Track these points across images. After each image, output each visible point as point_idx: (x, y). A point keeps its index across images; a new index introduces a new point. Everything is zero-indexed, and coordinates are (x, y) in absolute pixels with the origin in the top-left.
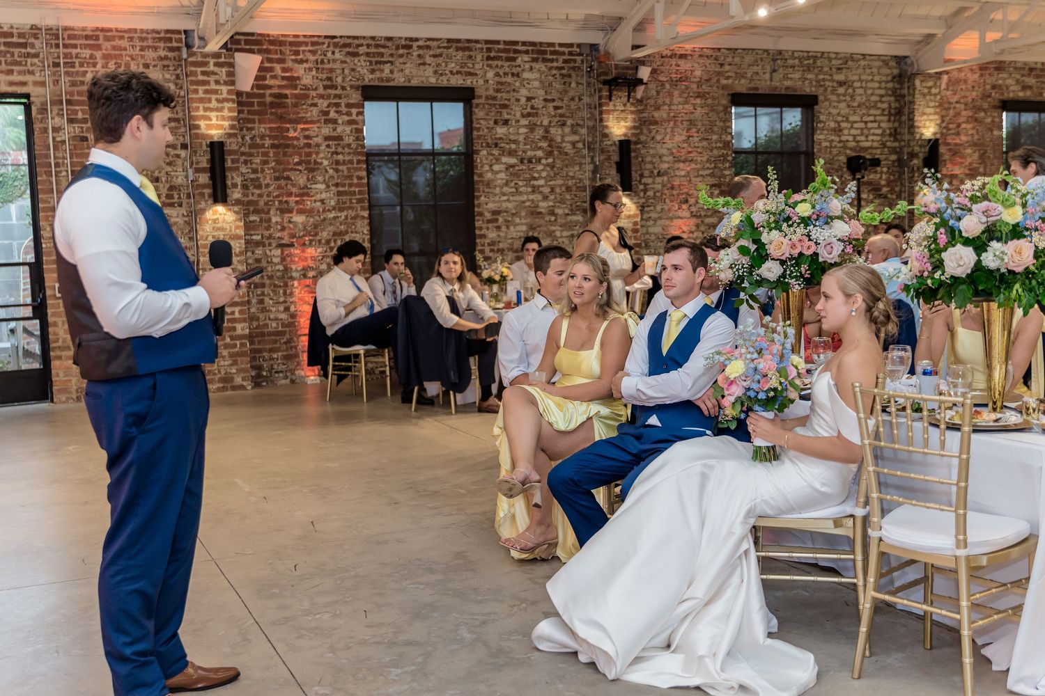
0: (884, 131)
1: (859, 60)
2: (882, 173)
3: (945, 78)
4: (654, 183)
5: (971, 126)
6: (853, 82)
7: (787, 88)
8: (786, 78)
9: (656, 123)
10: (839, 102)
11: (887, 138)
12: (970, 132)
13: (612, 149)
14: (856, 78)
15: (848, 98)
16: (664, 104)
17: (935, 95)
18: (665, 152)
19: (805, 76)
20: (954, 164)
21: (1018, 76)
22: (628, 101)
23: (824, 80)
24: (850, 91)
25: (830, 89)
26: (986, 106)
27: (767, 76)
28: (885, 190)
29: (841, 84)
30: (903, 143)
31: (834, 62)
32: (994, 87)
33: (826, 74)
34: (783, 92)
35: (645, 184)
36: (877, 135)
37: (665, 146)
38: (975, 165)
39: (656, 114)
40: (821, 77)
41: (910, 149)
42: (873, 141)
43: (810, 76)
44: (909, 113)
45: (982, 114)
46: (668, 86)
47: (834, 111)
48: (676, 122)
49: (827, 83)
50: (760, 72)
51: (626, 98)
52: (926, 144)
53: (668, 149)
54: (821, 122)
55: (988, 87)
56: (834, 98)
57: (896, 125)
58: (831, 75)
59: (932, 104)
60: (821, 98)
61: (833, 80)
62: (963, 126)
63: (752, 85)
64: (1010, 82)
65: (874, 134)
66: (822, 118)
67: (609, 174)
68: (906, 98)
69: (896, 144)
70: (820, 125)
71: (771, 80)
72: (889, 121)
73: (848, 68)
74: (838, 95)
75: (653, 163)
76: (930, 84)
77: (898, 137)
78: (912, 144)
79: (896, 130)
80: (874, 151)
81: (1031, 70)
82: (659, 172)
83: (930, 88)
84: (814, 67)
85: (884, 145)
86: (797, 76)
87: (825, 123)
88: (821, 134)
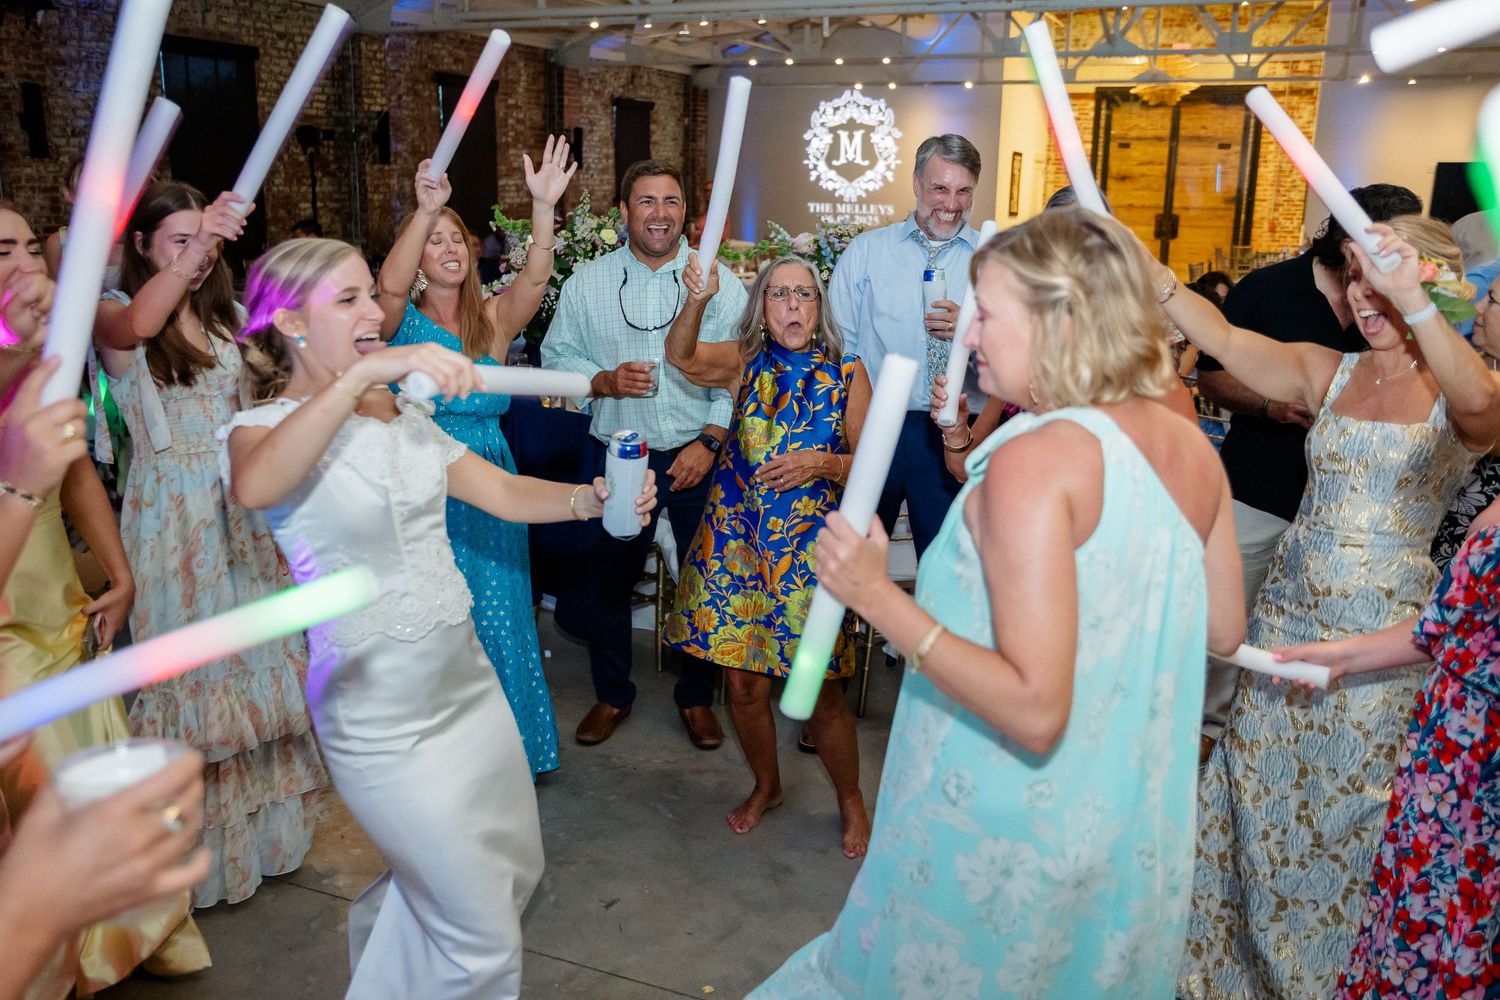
0: (328, 97)
1: (299, 9)
2: (328, 147)
3: (388, 41)
4: (68, 144)
5: (411, 98)
6: (294, 35)
7: (222, 34)
8: (219, 20)
9: (62, 62)
10: (280, 58)
11: (332, 106)
12: (412, 106)
13: (10, 95)
14: (296, 30)
15: (290, 56)
16: (71, 37)
17: (380, 61)
18: (78, 103)
19: (242, 21)
20: (399, 141)
21: (451, 48)
22: (27, 28)
23: (262, 29)
24: (291, 46)
25: (269, 41)
26: (423, 77)
27: (199, 16)
28: (333, 167)
29: (282, 36)
30: (348, 114)
31: (273, 9)
32: (430, 57)
33: (264, 21)
34: (218, 39)
35: (58, 147)
36: (322, 102)
37: (78, 95)
38: (417, 143)
39: (63, 51)
40: (259, 25)
41: (358, 122)
42: (317, 108)
43: (247, 23)
44: (355, 80)
45: (420, 87)
46: (74, 13)
47: (276, 70)
48: (89, 63)
49: (266, 33)
50: (190, 9)
51: (23, 25)
52: (373, 116)
53: (83, 101)
54: (262, 81)
55: (425, 57)
56: (274, 53)
57: (340, 91)
58: (270, 25)
59: (378, 71)
60: (261, 51)
61: (273, 31)
62: (404, 98)
63: (182, 26)
64: (443, 52)
65: (318, 101)
66: (264, 76)
67: (10, 130)
68: (352, 62)
69: (341, 114)
70: (262, 85)
71: (204, 22)
72: (333, 86)
73: (288, 18)
74: (279, 50)
75: (65, 119)
76: (375, 47)
77: (344, 106)
78: (361, 115)
79: (340, 96)
80: (320, 121)
81: (462, 41)
82: (73, 132)
83: (375, 52)
84: (251, 12)
85: (329, 114)
86: (232, 20)
87: (266, 82)
88: (264, 95)
